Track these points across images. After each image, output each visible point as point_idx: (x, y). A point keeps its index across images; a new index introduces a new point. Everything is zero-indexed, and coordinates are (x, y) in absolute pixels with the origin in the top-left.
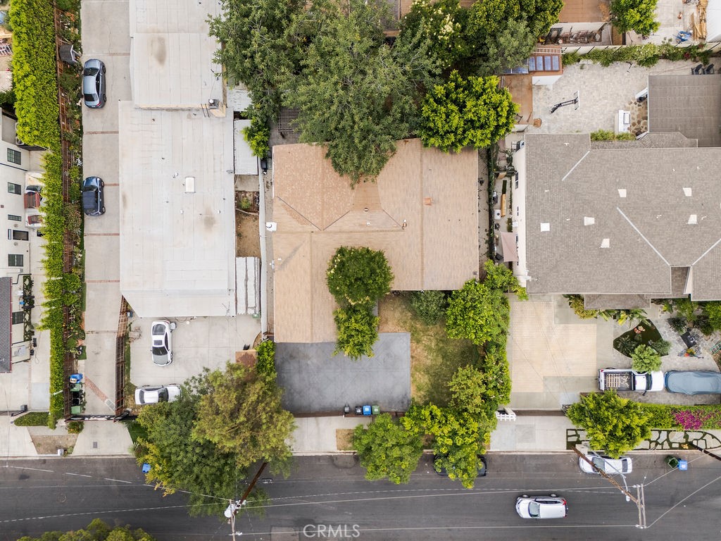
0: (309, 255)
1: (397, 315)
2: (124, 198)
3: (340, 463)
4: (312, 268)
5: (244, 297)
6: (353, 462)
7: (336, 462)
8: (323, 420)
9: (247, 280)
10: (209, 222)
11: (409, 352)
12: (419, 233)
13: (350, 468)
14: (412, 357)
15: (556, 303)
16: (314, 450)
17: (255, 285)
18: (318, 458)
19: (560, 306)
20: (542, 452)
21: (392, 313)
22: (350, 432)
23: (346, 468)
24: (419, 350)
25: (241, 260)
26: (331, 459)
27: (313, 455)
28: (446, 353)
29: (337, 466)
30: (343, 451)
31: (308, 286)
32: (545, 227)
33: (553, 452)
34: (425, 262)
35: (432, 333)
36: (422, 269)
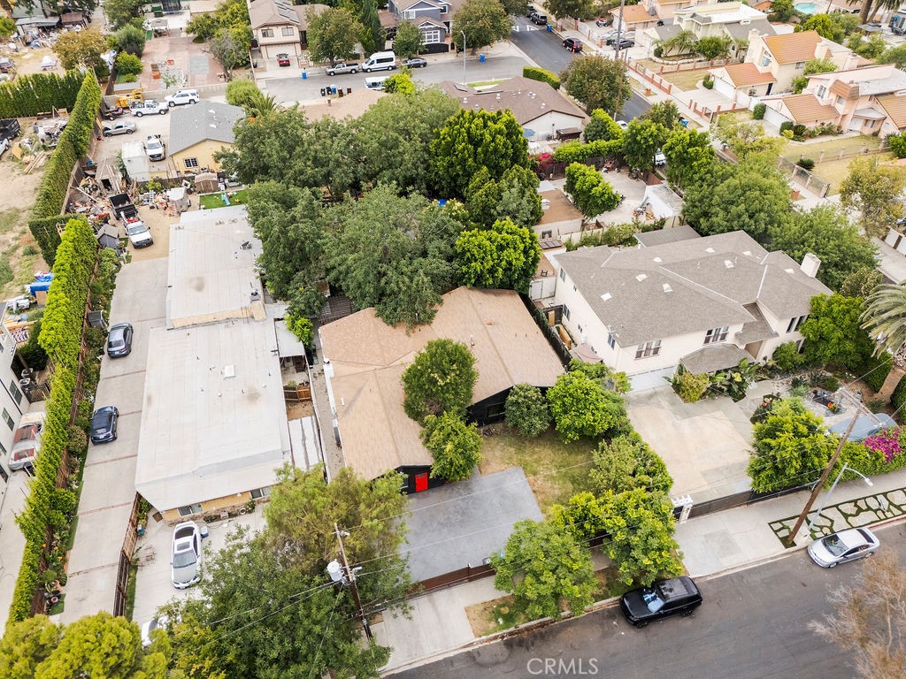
1: (498, 453)
2: (149, 399)
3: (485, 658)
5: (303, 456)
6: (506, 652)
7: (479, 659)
9: (304, 439)
10: (253, 397)
11: (529, 487)
12: (490, 344)
14: (534, 492)
18: (449, 661)
19: (673, 404)
21: (491, 453)
22: (486, 606)
23: (497, 663)
24: (539, 482)
25: (295, 423)
26: (471, 657)
27: (441, 658)
29: (482, 665)
30: (484, 637)
32: (606, 297)
33: (772, 558)
34: (506, 364)
36: (506, 369)
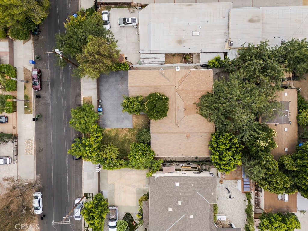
0: (165, 85)
1: (140, 123)
2: (190, 5)
3: (78, 98)
4: (160, 86)
5: (148, 57)
6: (78, 104)
8: (96, 91)
9: (155, 58)
10: (180, 42)
11: (124, 128)
12: (175, 132)
13: (76, 102)
14: (122, 129)
15: (145, 189)
16: (83, 87)
17: (153, 62)
18: (80, 89)
19: (144, 191)
20: (83, 182)
21: (141, 120)
22: (91, 102)
23: (76, 101)
24: (125, 132)
25: (164, 56)
26: (79, 95)
27: (81, 87)
28: (124, 143)
29: (76, 97)
30: (83, 99)
31: (152, 85)
32: (177, 184)
33: (83, 187)
34: (162, 134)
35: (132, 137)
36: (159, 133)
